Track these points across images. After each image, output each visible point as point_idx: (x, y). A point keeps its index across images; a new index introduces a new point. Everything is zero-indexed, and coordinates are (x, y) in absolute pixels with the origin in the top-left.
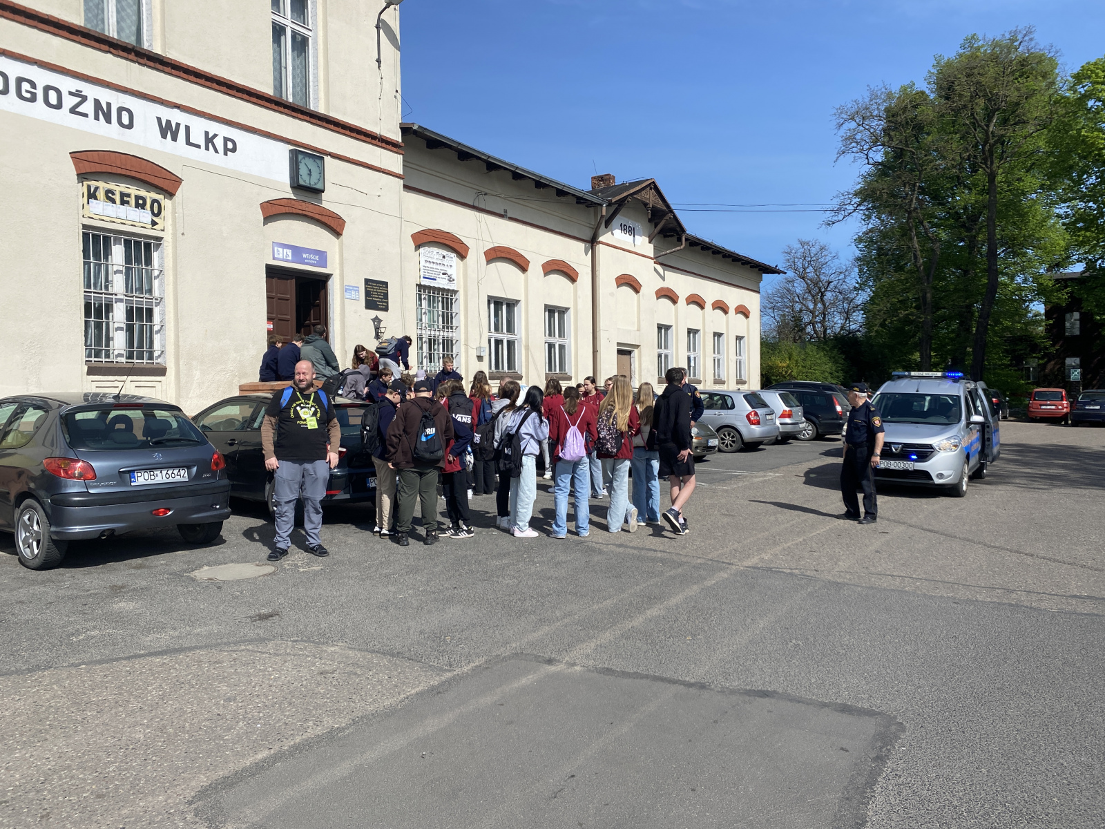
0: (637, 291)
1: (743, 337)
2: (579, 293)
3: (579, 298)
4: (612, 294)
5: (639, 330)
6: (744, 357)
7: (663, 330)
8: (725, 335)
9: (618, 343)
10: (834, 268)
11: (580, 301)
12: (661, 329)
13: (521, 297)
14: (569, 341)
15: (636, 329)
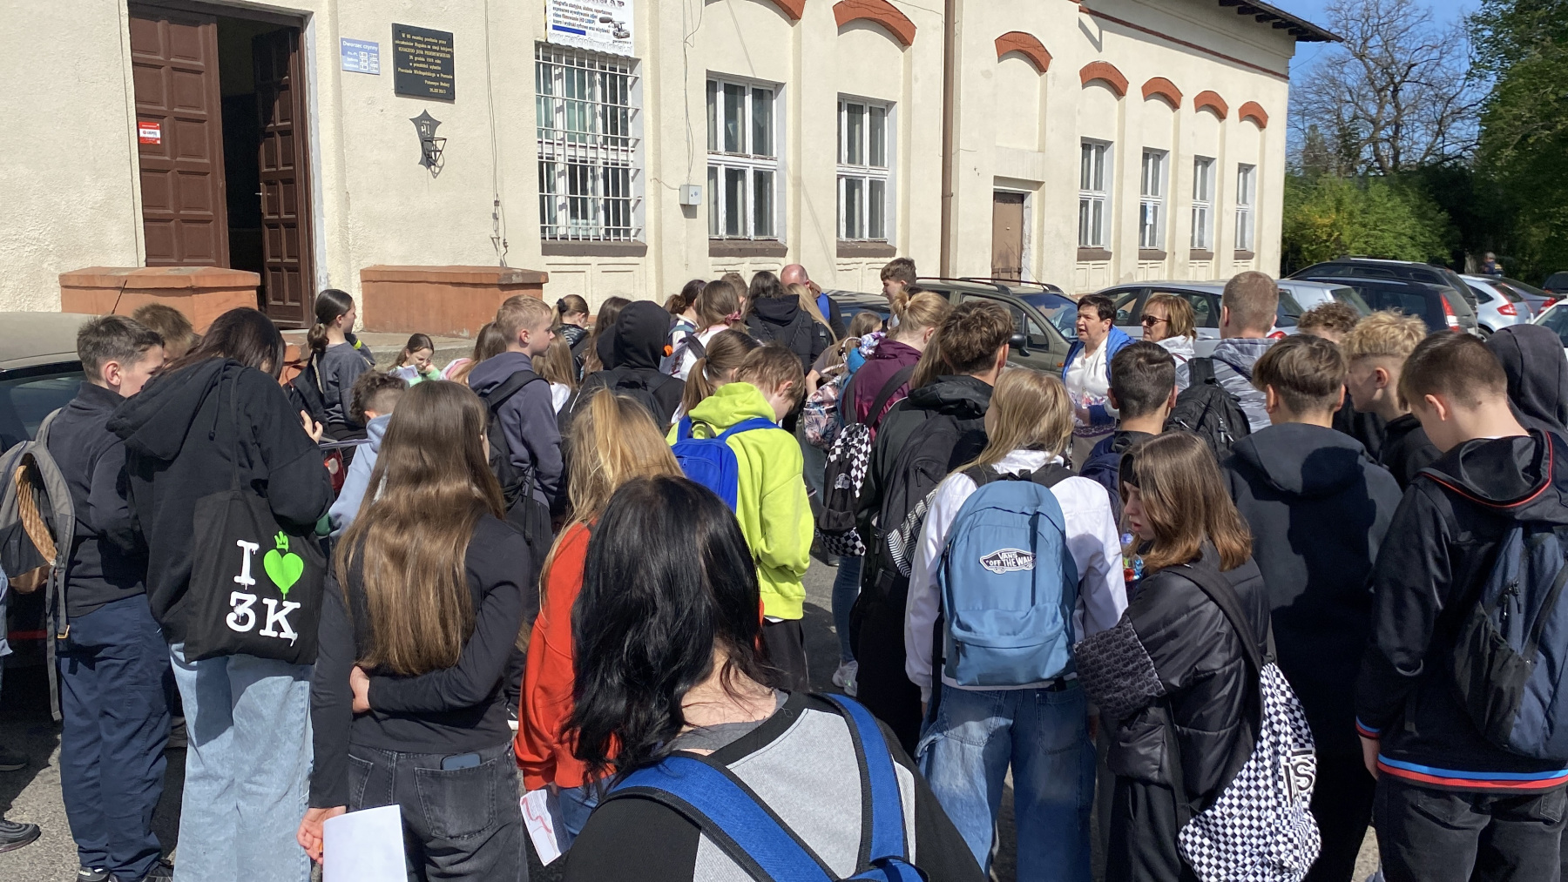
0: (1041, 68)
1: (1252, 166)
2: (916, 70)
3: (916, 80)
4: (987, 74)
5: (1041, 150)
6: (1252, 207)
7: (1093, 152)
8: (1217, 162)
9: (995, 177)
10: (1421, 39)
11: (917, 87)
12: (1090, 149)
13: (787, 77)
14: (893, 174)
15: (1036, 148)
